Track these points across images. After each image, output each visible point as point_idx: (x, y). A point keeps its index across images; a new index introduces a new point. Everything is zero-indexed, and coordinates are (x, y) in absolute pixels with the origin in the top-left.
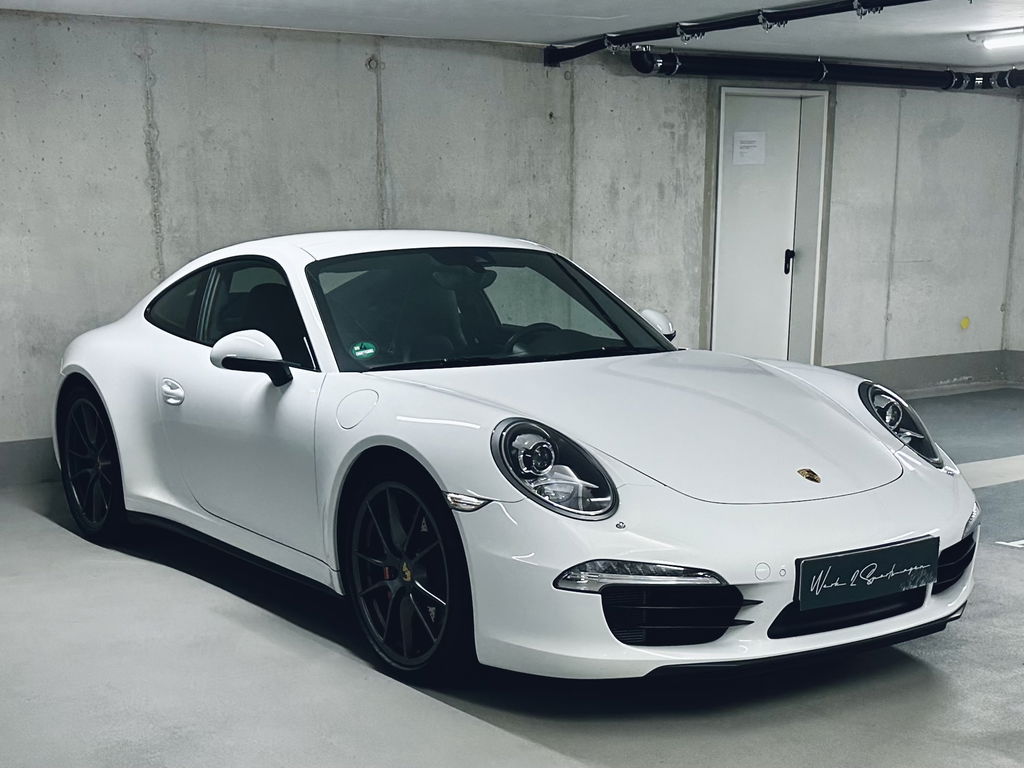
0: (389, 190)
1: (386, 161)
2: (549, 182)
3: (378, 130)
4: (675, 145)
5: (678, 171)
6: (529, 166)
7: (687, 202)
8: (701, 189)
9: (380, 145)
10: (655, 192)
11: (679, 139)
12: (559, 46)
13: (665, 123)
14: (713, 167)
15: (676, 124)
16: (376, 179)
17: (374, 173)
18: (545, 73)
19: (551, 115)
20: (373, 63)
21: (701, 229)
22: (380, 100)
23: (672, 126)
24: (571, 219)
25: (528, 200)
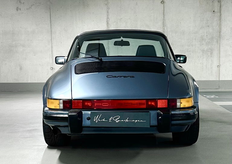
1: (165, 24)
2: (213, 28)
9: (164, 20)
17: (162, 26)
18: (212, 1)
19: (214, 11)
22: (164, 10)
24: (220, 36)
25: (207, 32)
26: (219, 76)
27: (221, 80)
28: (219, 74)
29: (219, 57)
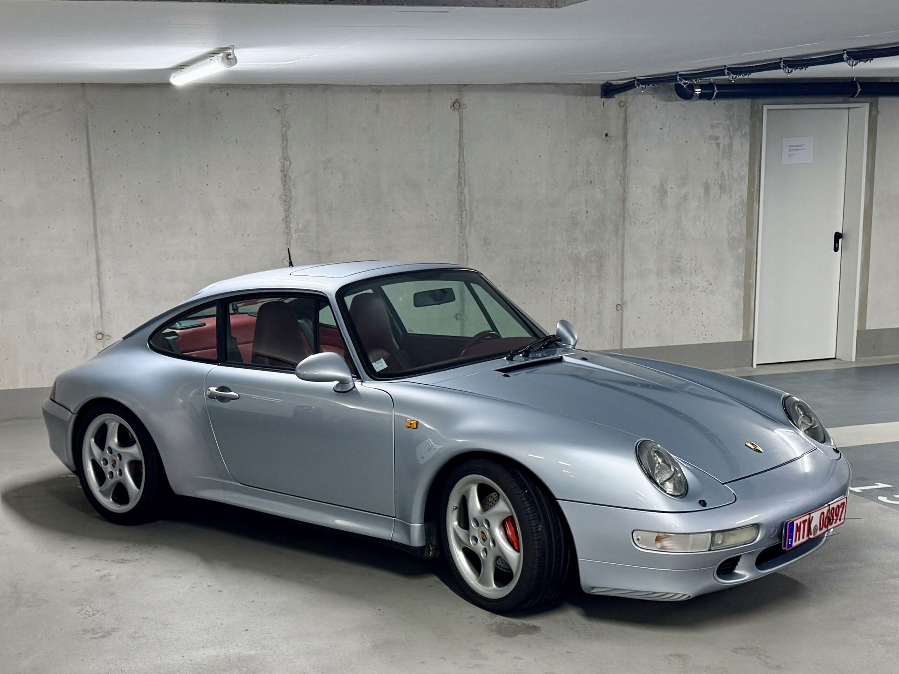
0: (468, 197)
1: (466, 176)
2: (604, 186)
3: (460, 153)
4: (721, 153)
5: (723, 173)
6: (587, 174)
7: (731, 197)
8: (745, 186)
9: (461, 162)
10: (701, 191)
11: (724, 148)
12: (614, 83)
13: (711, 137)
14: (756, 169)
15: (721, 137)
16: (458, 190)
17: (456, 185)
18: (602, 104)
19: (607, 135)
20: (457, 105)
21: (744, 218)
22: (461, 132)
23: (718, 138)
24: (623, 213)
25: (586, 200)
26: (622, 336)
27: (625, 347)
28: (622, 330)
29: (622, 278)
